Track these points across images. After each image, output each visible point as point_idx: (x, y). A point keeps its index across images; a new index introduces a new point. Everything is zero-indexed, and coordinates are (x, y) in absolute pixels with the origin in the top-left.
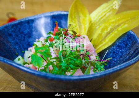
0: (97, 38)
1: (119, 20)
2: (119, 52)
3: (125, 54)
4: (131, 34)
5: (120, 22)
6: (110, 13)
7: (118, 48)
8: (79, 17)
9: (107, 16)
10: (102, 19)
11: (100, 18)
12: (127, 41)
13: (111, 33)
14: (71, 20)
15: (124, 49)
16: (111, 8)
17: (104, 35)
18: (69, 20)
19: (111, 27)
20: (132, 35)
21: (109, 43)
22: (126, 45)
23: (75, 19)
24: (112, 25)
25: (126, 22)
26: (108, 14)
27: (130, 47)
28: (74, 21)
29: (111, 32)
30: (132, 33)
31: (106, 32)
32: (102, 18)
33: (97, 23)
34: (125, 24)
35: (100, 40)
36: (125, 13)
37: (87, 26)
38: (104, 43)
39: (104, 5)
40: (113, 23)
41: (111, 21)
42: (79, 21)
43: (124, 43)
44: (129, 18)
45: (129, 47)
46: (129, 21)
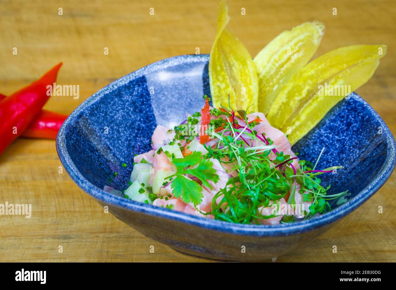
0: (278, 113)
1: (323, 71)
2: (333, 141)
3: (349, 146)
4: (355, 102)
5: (327, 75)
6: (301, 54)
7: (329, 131)
8: (231, 67)
9: (293, 60)
10: (283, 69)
11: (277, 65)
12: (348, 116)
13: (310, 101)
14: (214, 76)
15: (345, 134)
16: (300, 44)
17: (293, 104)
18: (213, 78)
19: (307, 88)
20: (358, 104)
21: (309, 123)
22: (349, 125)
23: (223, 73)
24: (310, 82)
25: (341, 75)
26: (295, 57)
27: (358, 129)
28: (221, 78)
29: (310, 99)
30: (357, 97)
31: (297, 98)
32: (282, 66)
33: (272, 77)
34: (338, 78)
35: (287, 117)
36: (333, 53)
37: (254, 88)
38: (297, 123)
39: (284, 36)
40: (311, 77)
41: (306, 75)
42: (233, 78)
43: (341, 121)
44: (345, 65)
45: (355, 129)
46: (344, 72)
